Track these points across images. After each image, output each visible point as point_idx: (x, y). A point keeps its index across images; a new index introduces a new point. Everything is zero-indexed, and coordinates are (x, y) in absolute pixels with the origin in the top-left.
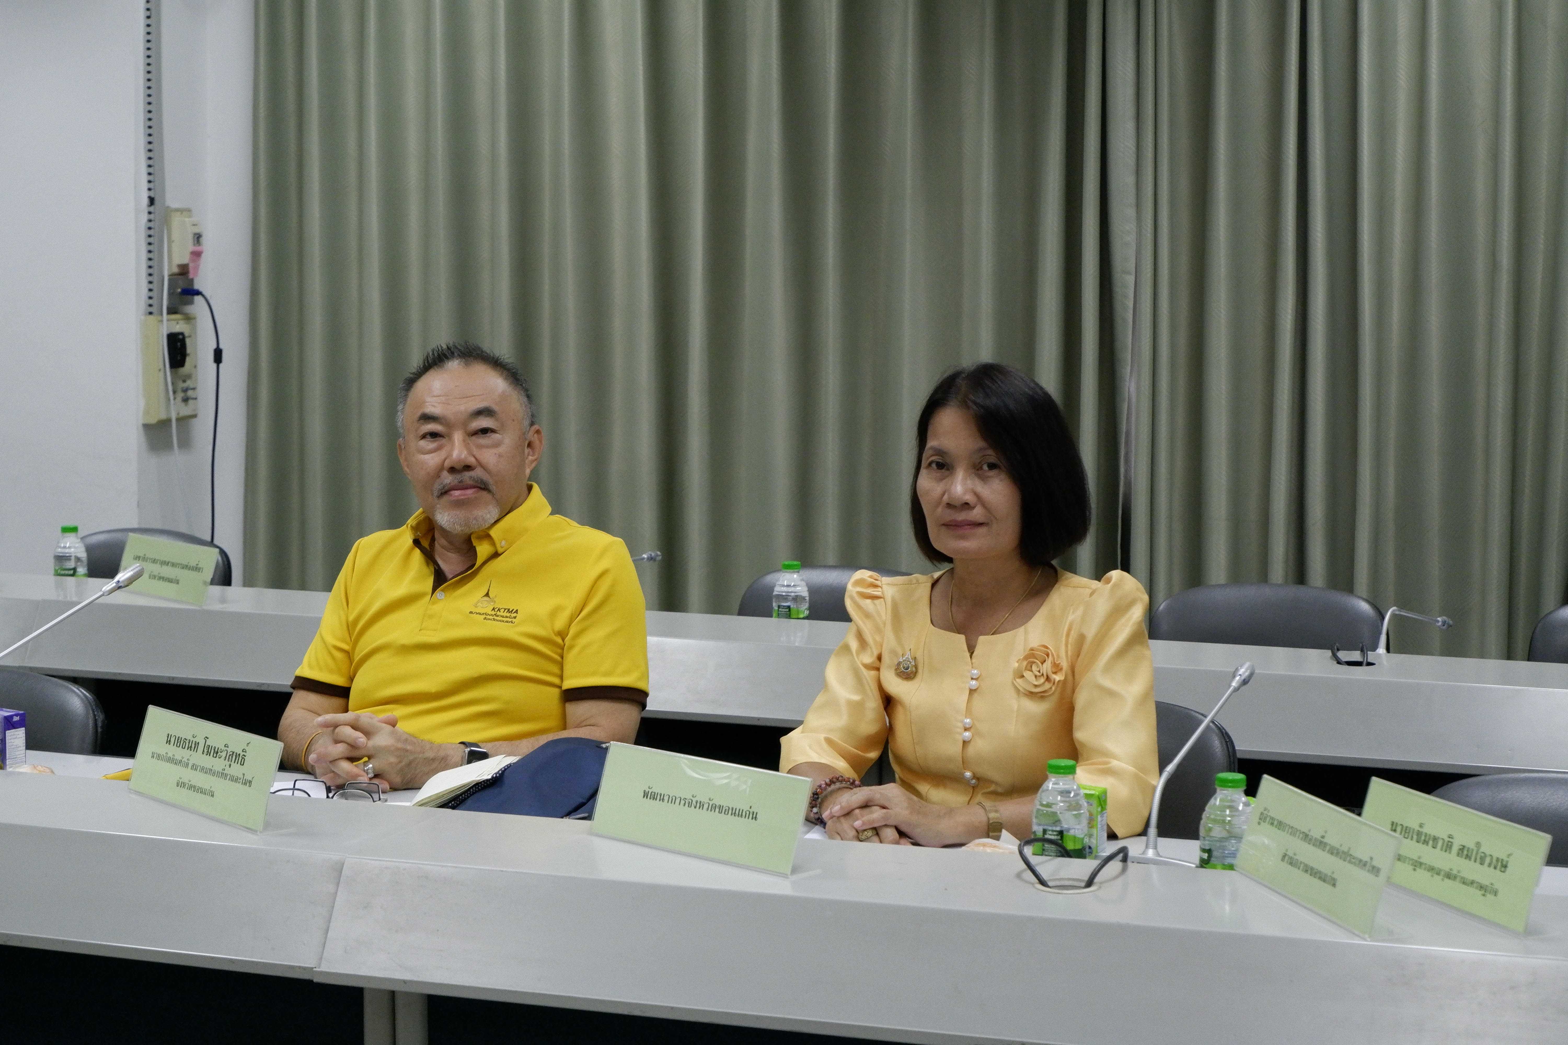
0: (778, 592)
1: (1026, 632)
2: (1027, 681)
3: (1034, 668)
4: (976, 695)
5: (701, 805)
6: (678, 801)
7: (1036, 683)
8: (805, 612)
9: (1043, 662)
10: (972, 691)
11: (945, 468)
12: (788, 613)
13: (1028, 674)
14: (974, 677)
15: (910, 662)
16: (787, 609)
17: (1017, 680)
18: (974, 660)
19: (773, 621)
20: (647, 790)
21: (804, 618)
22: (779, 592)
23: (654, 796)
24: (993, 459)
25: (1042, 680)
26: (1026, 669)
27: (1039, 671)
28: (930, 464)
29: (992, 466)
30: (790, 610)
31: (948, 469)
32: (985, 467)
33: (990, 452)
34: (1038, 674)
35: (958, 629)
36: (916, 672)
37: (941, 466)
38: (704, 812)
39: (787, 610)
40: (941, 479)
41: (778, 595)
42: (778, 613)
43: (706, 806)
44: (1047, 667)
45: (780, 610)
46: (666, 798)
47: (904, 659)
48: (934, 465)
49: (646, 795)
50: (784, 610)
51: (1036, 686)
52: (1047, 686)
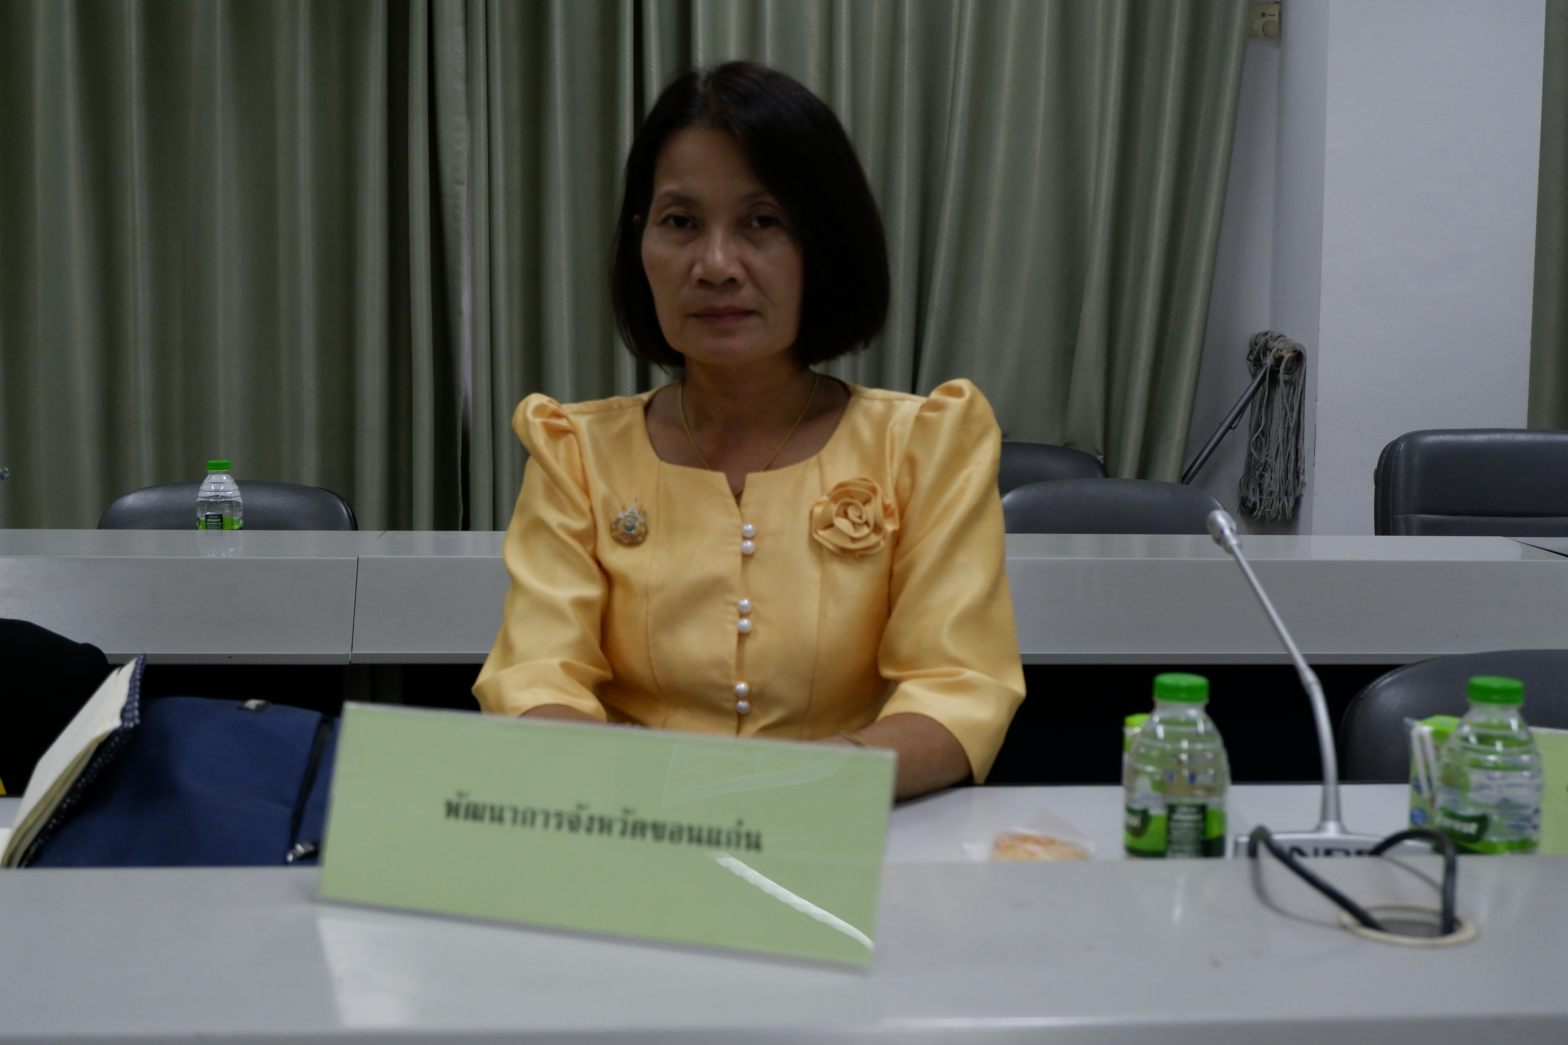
0: (202, 497)
1: (820, 463)
2: (841, 533)
3: (851, 512)
4: (752, 565)
5: (605, 826)
6: (540, 820)
7: (857, 535)
8: (241, 522)
9: (866, 502)
10: (747, 557)
11: (689, 224)
12: (220, 524)
13: (842, 523)
14: (749, 535)
15: (636, 519)
16: (218, 518)
17: (821, 533)
18: (744, 510)
19: (200, 532)
20: (454, 799)
21: (238, 529)
22: (205, 498)
23: (475, 813)
24: (766, 211)
25: (866, 530)
26: (838, 515)
27: (860, 517)
28: (665, 221)
29: (766, 222)
30: (222, 521)
31: (695, 227)
32: (755, 224)
33: (769, 199)
34: (857, 520)
35: (711, 463)
36: (647, 533)
37: (680, 222)
38: (614, 842)
39: (219, 520)
40: (684, 243)
41: (204, 501)
42: (206, 525)
43: (617, 827)
44: (871, 511)
45: (208, 520)
46: (508, 816)
47: (627, 514)
48: (671, 222)
49: (452, 810)
50: (214, 520)
51: (854, 540)
52: (874, 539)
